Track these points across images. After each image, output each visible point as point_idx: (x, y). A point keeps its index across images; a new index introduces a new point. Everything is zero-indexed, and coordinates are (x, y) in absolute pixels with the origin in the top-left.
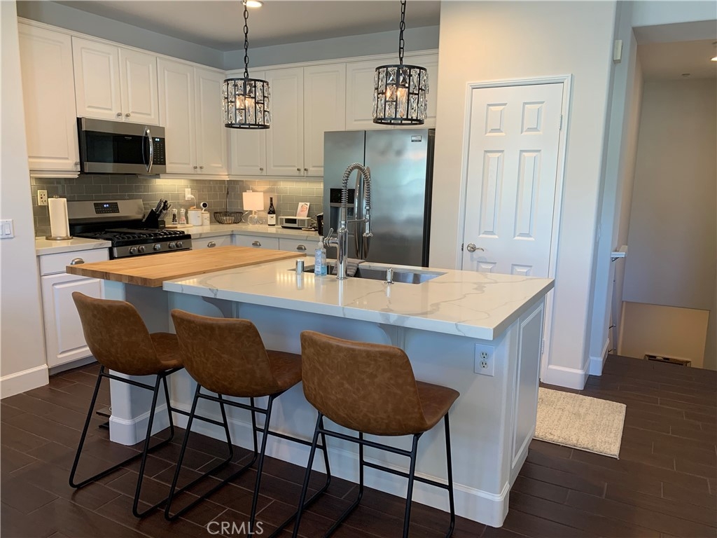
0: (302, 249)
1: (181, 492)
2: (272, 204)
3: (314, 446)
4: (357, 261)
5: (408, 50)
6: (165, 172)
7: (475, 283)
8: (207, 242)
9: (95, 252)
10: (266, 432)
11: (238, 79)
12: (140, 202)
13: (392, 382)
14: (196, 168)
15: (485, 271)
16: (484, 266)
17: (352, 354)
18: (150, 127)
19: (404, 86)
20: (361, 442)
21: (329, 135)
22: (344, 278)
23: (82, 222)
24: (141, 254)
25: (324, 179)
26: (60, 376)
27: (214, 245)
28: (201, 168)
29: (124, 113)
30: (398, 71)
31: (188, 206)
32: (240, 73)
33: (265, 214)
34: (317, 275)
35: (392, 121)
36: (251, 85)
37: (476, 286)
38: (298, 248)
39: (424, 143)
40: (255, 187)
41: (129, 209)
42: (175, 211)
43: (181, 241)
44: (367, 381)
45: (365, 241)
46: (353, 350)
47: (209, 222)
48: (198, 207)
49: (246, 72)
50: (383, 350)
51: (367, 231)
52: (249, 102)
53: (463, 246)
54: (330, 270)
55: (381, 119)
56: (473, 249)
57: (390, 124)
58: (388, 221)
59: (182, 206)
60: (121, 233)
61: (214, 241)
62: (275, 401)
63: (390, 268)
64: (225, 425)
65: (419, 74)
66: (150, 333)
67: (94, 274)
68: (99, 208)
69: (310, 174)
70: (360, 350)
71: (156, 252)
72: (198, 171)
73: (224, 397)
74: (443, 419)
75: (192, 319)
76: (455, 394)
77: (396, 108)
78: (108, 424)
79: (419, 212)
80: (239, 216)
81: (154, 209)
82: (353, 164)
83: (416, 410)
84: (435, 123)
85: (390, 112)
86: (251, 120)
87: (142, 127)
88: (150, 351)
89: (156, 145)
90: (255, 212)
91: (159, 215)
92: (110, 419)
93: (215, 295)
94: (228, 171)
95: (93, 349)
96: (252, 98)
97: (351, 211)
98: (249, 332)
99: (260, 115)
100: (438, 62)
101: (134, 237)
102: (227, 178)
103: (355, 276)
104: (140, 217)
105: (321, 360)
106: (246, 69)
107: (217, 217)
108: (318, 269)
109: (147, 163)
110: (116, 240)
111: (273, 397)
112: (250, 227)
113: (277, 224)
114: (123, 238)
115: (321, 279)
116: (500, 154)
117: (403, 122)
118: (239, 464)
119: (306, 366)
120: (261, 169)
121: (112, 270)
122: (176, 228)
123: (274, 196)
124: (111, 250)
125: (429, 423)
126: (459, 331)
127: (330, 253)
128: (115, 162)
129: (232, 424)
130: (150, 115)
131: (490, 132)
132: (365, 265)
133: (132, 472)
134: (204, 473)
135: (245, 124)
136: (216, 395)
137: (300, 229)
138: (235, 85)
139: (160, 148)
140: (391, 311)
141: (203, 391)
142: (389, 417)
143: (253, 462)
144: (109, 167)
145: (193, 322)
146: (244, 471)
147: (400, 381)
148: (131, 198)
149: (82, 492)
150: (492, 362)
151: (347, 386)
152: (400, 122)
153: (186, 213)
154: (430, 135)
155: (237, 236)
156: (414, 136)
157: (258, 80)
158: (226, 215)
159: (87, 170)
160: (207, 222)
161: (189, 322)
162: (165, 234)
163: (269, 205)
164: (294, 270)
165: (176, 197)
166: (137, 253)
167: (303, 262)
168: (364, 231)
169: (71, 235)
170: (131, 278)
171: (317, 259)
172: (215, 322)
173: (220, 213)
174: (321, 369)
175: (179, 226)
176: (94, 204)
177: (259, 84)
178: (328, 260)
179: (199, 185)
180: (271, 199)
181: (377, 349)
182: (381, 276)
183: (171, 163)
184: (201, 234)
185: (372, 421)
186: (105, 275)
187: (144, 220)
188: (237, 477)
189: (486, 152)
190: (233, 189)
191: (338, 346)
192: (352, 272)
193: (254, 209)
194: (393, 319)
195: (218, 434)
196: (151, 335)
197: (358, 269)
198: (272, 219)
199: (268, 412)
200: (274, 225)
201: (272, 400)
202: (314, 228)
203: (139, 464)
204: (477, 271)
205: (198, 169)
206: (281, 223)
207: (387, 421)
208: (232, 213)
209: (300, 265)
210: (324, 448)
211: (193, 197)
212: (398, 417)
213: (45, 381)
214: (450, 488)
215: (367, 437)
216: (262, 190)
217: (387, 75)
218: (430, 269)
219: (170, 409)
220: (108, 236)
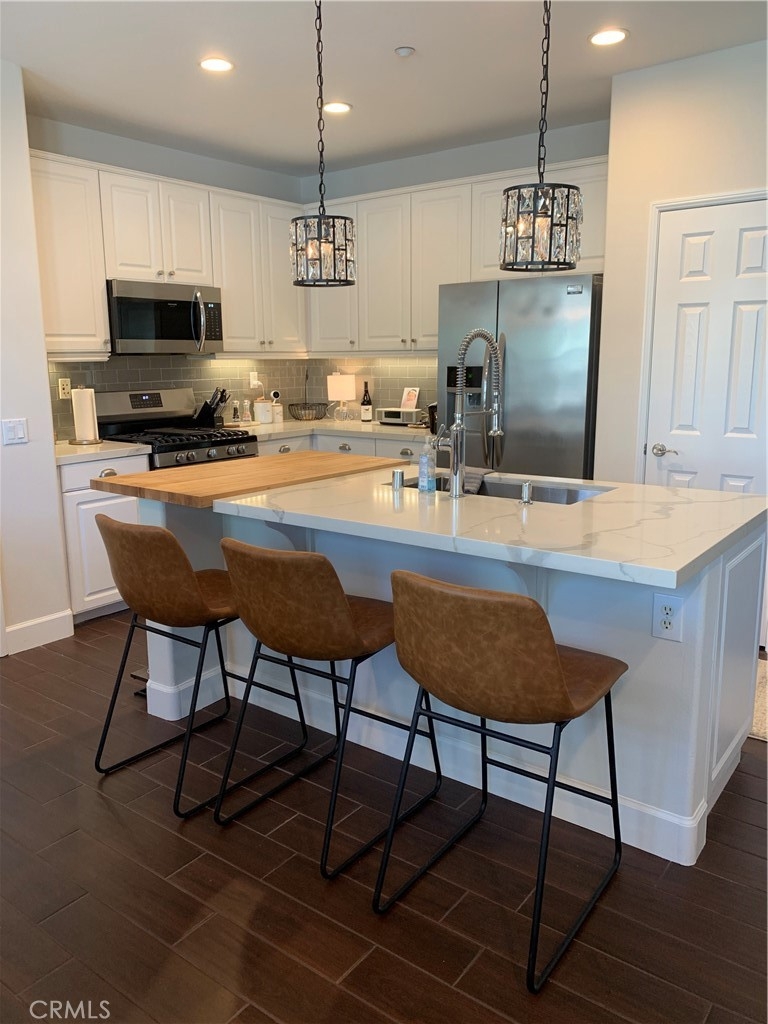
0: (406, 454)
1: (236, 787)
2: (366, 392)
3: (413, 730)
4: (482, 471)
5: (551, 162)
6: (221, 350)
7: (658, 503)
8: (278, 446)
9: (131, 461)
10: (349, 709)
11: (310, 217)
12: (190, 391)
13: (521, 646)
14: (263, 343)
15: (680, 484)
16: (678, 477)
17: (463, 606)
18: (202, 289)
19: (545, 215)
20: (485, 733)
21: (445, 289)
22: (460, 496)
23: (117, 420)
24: (190, 462)
25: (439, 353)
26: (88, 625)
27: (288, 450)
28: (270, 343)
29: (167, 271)
30: (536, 193)
31: (254, 396)
32: (313, 209)
33: (357, 406)
34: (422, 491)
35: (529, 267)
36: (327, 224)
37: (658, 507)
38: (402, 453)
39: (586, 297)
40: (343, 368)
41: (176, 402)
42: (237, 403)
43: (242, 444)
44: (484, 644)
45: (498, 442)
46: (464, 599)
47: (281, 418)
48: (268, 398)
49: (322, 206)
50: (507, 600)
51: (495, 428)
52: (327, 248)
53: (646, 448)
54: (441, 484)
55: (513, 264)
56: (661, 452)
57: (527, 270)
58: (531, 410)
59: (246, 396)
60: (164, 434)
61: (288, 444)
62: (360, 667)
63: (527, 480)
64: (297, 697)
65: (568, 196)
66: (195, 570)
67: (126, 490)
68: (136, 401)
69: (419, 347)
70: (473, 600)
71: (210, 460)
72: (267, 347)
73: (296, 660)
74: (603, 700)
75: (246, 551)
76: (621, 667)
77: (533, 247)
78: (145, 691)
79: (580, 397)
80: (323, 409)
81: (208, 401)
82: (475, 331)
83: (557, 688)
84: (603, 265)
85: (524, 253)
86: (329, 273)
87: (191, 288)
88: (195, 594)
89: (209, 313)
90: (344, 404)
91: (215, 410)
92: (148, 684)
93: (281, 519)
94: (307, 347)
95: (123, 592)
96: (330, 242)
97: (476, 399)
98: (323, 572)
99: (341, 266)
100: (607, 175)
101: (181, 440)
102: (305, 357)
103: (478, 493)
104: (190, 412)
105: (420, 611)
106: (322, 202)
107: (293, 411)
108: (423, 483)
109: (198, 338)
110: (158, 444)
111: (357, 660)
112: (338, 424)
113: (374, 419)
114: (167, 442)
115: (427, 497)
116: (702, 308)
117: (546, 267)
118: (315, 753)
119: (400, 620)
120: (352, 343)
121: (148, 485)
122: (238, 426)
123: (370, 380)
124: (151, 457)
125: (577, 707)
126: (625, 574)
127: (442, 460)
128: (157, 338)
129: (307, 697)
130: (200, 271)
131: (687, 276)
132: (494, 476)
133: (174, 755)
134: (268, 763)
135: (321, 280)
136: (285, 657)
137: (406, 425)
138: (306, 226)
139: (214, 316)
140: (524, 543)
141: (265, 650)
142: (517, 696)
143: (335, 751)
144: (150, 345)
145: (249, 556)
146: (324, 762)
147: (533, 646)
148: (178, 386)
149: (112, 781)
150: (679, 620)
151: (456, 650)
152: (540, 267)
153: (252, 406)
154: (596, 283)
155: (319, 437)
156: (571, 286)
157: (338, 217)
158: (305, 409)
159: (119, 350)
160: (280, 418)
161: (243, 555)
162: (223, 435)
163: (363, 393)
164: (390, 484)
165: (239, 384)
166: (185, 461)
167: (402, 474)
168: (489, 428)
169: (100, 437)
170: (172, 495)
171: (422, 469)
172: (277, 556)
173: (297, 405)
174: (419, 624)
175: (241, 424)
176: (130, 395)
177: (339, 223)
178: (439, 470)
179: (269, 367)
180: (366, 384)
181: (498, 599)
182: (514, 492)
183: (229, 338)
184: (270, 435)
185: (493, 701)
186: (138, 492)
187: (196, 416)
188: (312, 771)
189: (682, 305)
190: (314, 372)
191: (442, 592)
192: (474, 487)
193: (343, 398)
194: (526, 555)
195: (287, 709)
196: (197, 573)
197: (483, 482)
198: (367, 412)
199: (350, 682)
200: (369, 421)
201: (356, 665)
202: (425, 423)
203: (180, 748)
204: (668, 485)
205: (267, 345)
206: (380, 418)
207: (514, 702)
208: (314, 405)
209: (398, 478)
210: (431, 736)
211: (260, 383)
212: (531, 697)
213: (68, 632)
214: (613, 802)
215: (492, 725)
216: (354, 372)
217: (519, 199)
218: (596, 482)
219: (225, 674)
220: (147, 438)
